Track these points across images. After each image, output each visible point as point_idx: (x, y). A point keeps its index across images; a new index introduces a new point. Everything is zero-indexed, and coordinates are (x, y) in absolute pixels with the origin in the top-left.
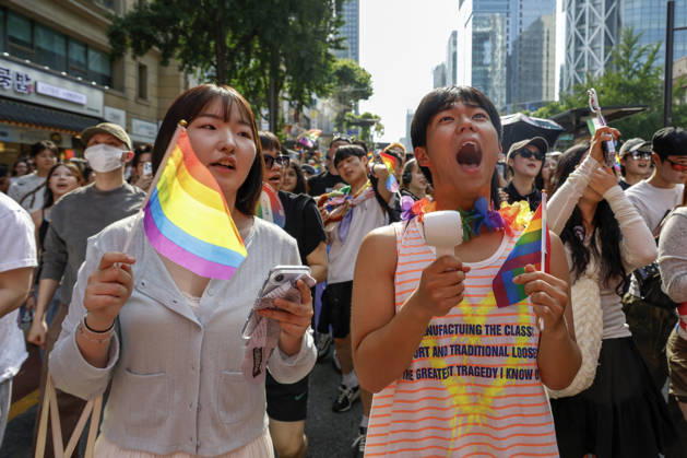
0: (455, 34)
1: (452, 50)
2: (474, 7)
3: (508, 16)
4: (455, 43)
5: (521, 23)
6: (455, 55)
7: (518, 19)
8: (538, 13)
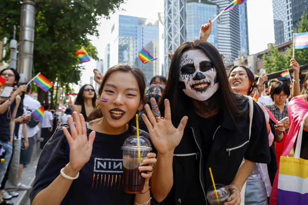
0: (109, 45)
1: (108, 53)
2: (119, 34)
3: (136, 39)
4: (109, 50)
5: (143, 43)
6: (109, 55)
7: (142, 41)
8: (151, 40)
